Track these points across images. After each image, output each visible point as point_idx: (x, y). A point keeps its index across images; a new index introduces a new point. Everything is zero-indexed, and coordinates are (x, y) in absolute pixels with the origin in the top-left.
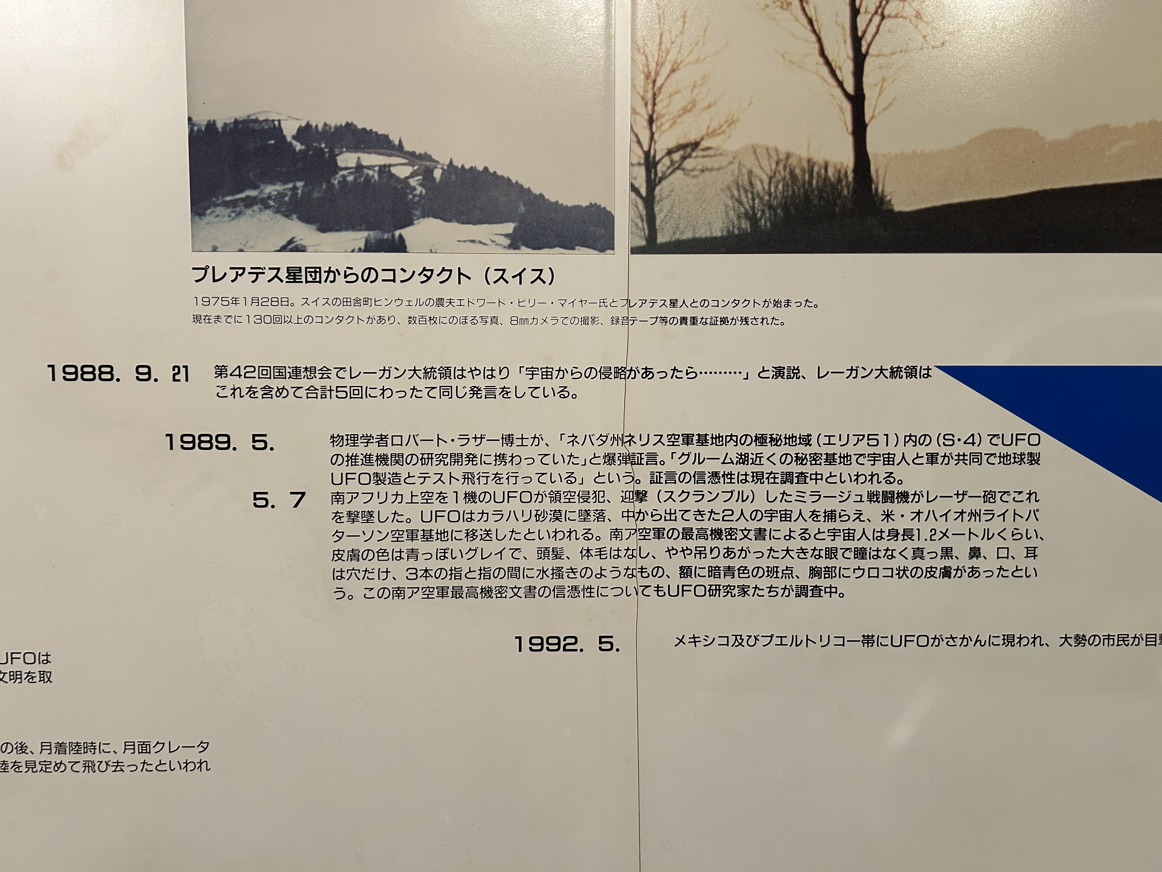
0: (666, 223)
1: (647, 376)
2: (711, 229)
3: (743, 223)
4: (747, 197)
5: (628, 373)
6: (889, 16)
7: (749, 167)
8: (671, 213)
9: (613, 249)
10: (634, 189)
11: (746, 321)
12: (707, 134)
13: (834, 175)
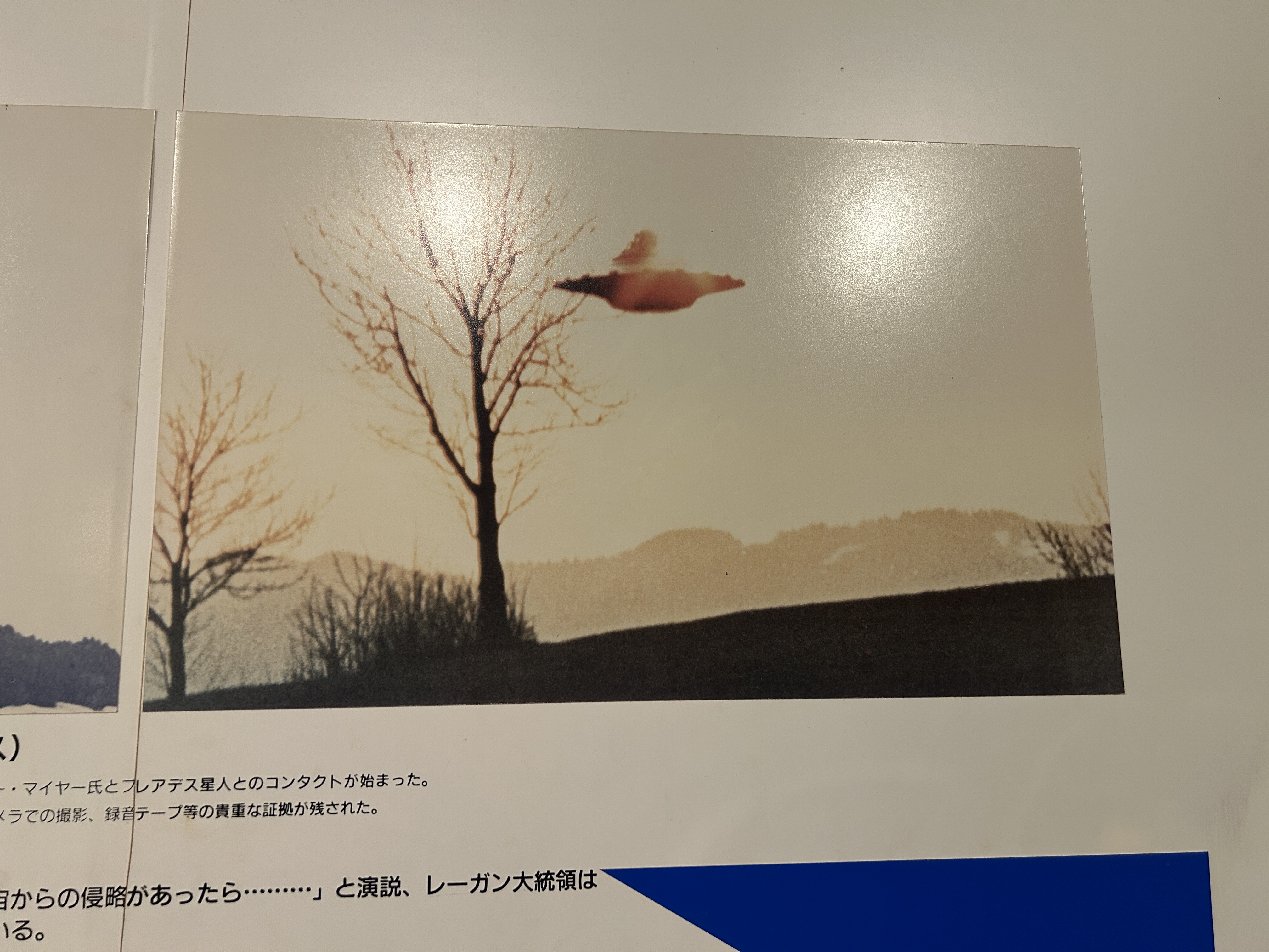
0: (200, 665)
1: (159, 900)
2: (268, 673)
3: (317, 664)
4: (323, 626)
5: (129, 897)
6: (526, 384)
7: (327, 583)
8: (209, 650)
9: (115, 704)
10: (153, 616)
11: (319, 809)
12: (267, 539)
13: (451, 594)
